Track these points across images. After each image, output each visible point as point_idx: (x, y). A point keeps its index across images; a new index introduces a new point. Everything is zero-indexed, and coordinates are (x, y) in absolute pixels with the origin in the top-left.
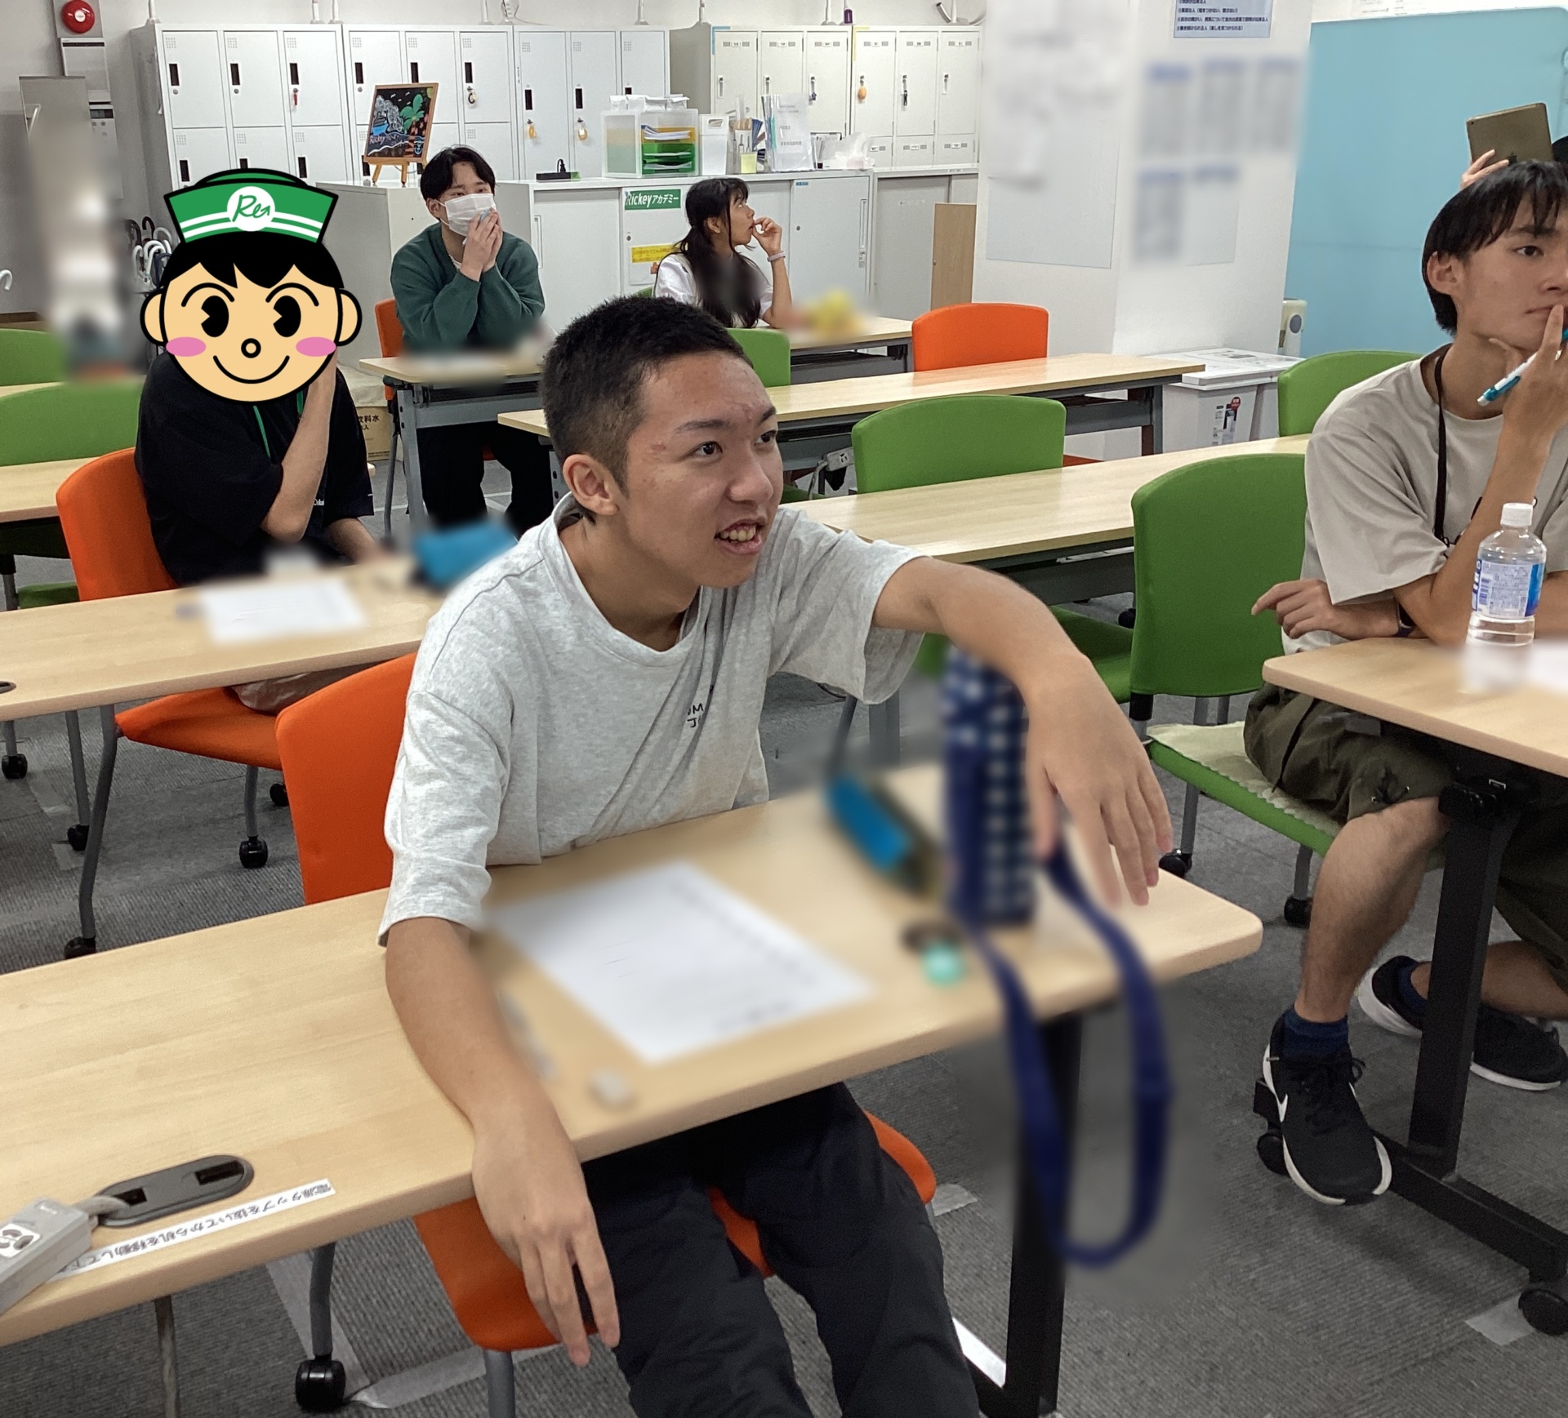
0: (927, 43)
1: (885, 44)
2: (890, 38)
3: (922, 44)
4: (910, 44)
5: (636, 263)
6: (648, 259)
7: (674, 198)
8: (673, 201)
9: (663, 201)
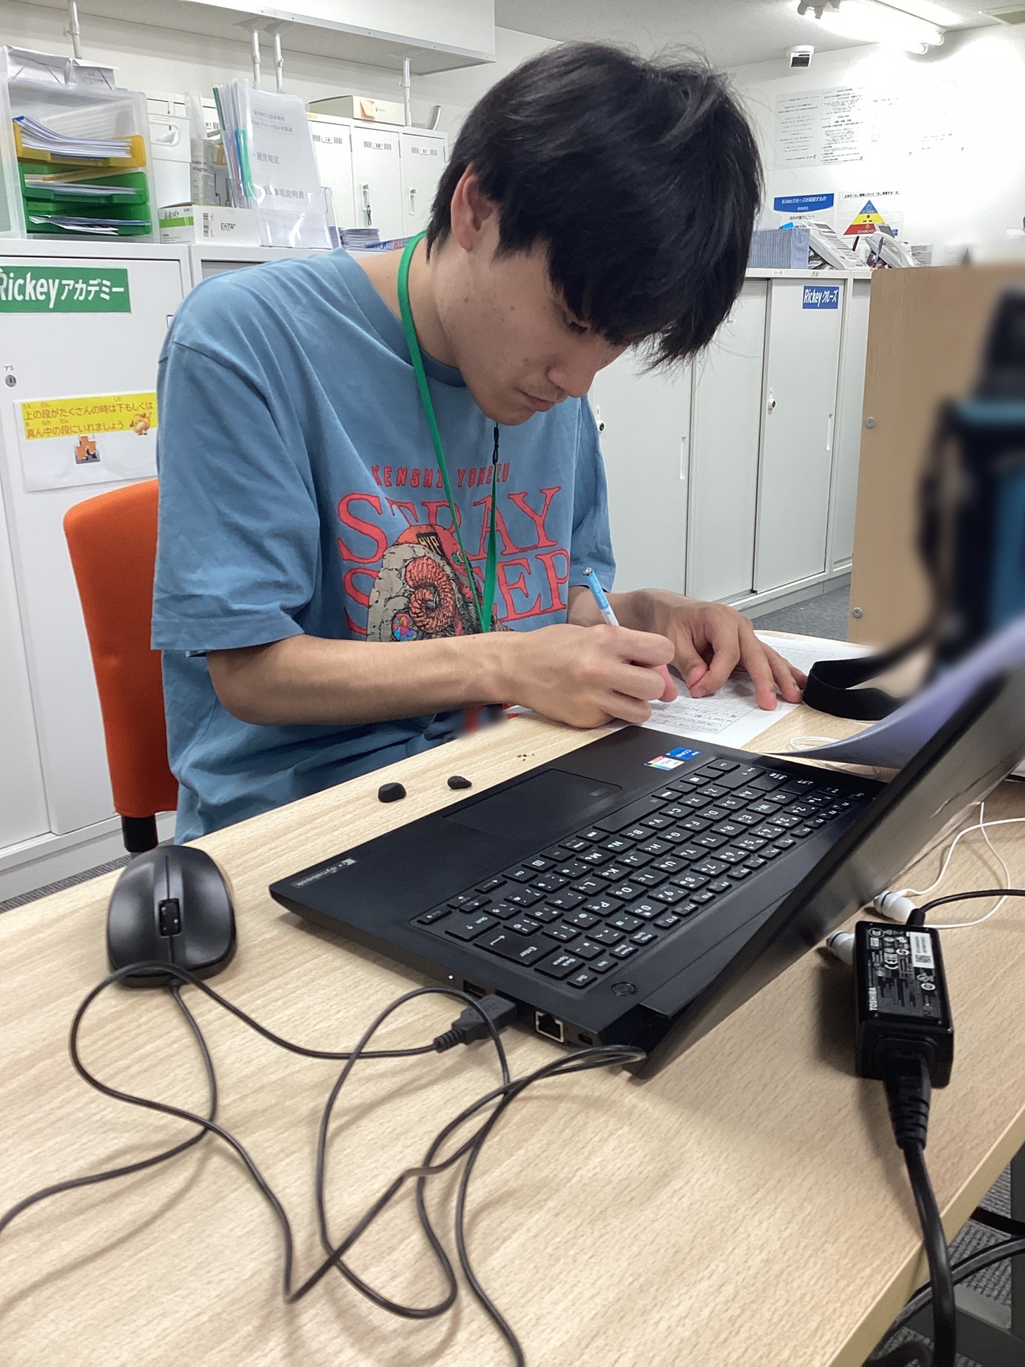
0: (388, 147)
1: (338, 141)
2: (342, 133)
3: (382, 147)
4: (367, 144)
5: (32, 440)
6: (66, 430)
7: (114, 290)
8: (110, 294)
9: (88, 292)
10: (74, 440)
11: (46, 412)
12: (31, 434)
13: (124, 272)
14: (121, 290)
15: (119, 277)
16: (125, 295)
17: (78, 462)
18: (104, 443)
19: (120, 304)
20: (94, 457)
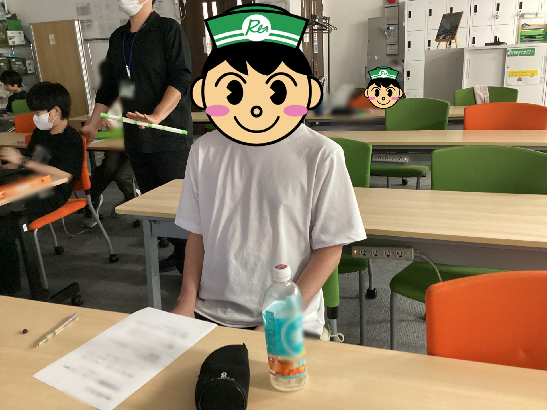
5: (510, 77)
6: (516, 76)
7: (532, 52)
8: (531, 53)
9: (526, 53)
10: (518, 77)
11: (513, 73)
12: (509, 76)
13: (534, 49)
14: (533, 52)
15: (534, 50)
16: (534, 52)
17: (518, 81)
18: (523, 78)
19: (533, 54)
20: (521, 80)
